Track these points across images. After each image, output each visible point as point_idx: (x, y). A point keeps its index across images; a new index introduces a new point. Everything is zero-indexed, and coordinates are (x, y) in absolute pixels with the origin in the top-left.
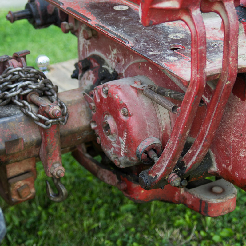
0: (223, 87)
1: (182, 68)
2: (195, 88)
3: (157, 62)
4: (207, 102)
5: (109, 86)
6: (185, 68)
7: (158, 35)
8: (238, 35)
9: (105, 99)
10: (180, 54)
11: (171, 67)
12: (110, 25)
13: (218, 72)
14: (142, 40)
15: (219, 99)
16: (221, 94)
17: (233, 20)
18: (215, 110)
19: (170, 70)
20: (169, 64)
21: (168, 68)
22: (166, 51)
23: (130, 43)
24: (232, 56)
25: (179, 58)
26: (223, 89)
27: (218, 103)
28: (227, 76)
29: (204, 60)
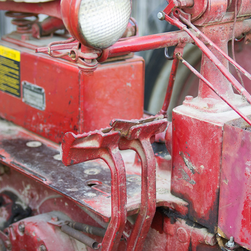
0: (143, 221)
1: (101, 205)
2: (116, 224)
3: (77, 199)
4: (126, 237)
5: (26, 224)
6: (104, 204)
7: (74, 171)
8: (155, 171)
9: (22, 237)
10: (98, 189)
11: (90, 204)
12: (25, 162)
13: (138, 207)
14: (59, 177)
15: (139, 234)
16: (141, 228)
17: (150, 157)
18: (135, 245)
19: (90, 207)
20: (89, 200)
21: (88, 205)
22: (84, 187)
23: (47, 181)
24: (150, 191)
25: (98, 194)
26: (143, 223)
27: (138, 237)
28: (146, 211)
29: (124, 196)
